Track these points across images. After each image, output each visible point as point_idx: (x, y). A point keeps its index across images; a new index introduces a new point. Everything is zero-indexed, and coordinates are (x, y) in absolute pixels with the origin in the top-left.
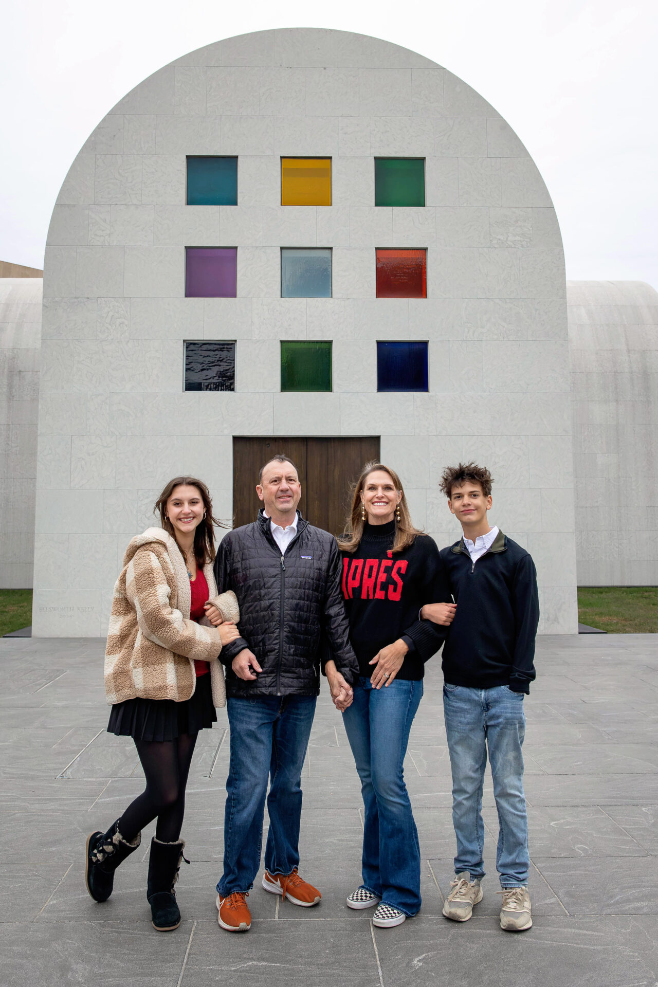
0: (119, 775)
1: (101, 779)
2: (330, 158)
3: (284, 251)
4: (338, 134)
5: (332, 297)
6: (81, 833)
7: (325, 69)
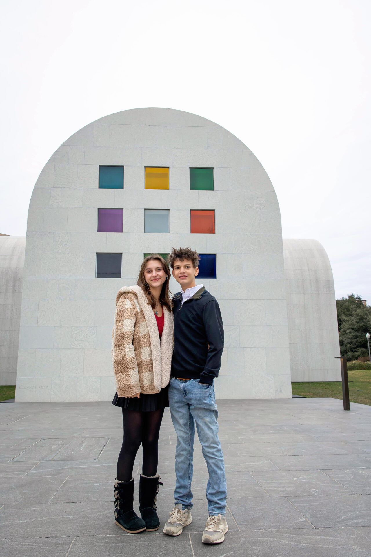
0: (45, 459)
1: (34, 462)
2: (168, 167)
3: (146, 211)
4: (172, 156)
5: (169, 233)
6: (14, 488)
7: (166, 126)
